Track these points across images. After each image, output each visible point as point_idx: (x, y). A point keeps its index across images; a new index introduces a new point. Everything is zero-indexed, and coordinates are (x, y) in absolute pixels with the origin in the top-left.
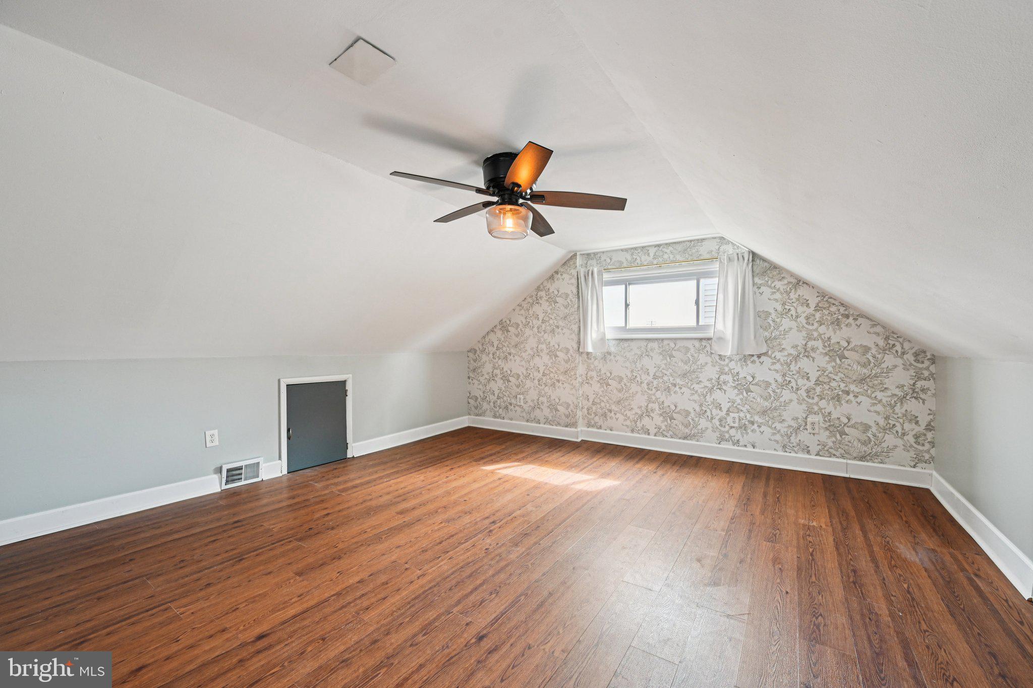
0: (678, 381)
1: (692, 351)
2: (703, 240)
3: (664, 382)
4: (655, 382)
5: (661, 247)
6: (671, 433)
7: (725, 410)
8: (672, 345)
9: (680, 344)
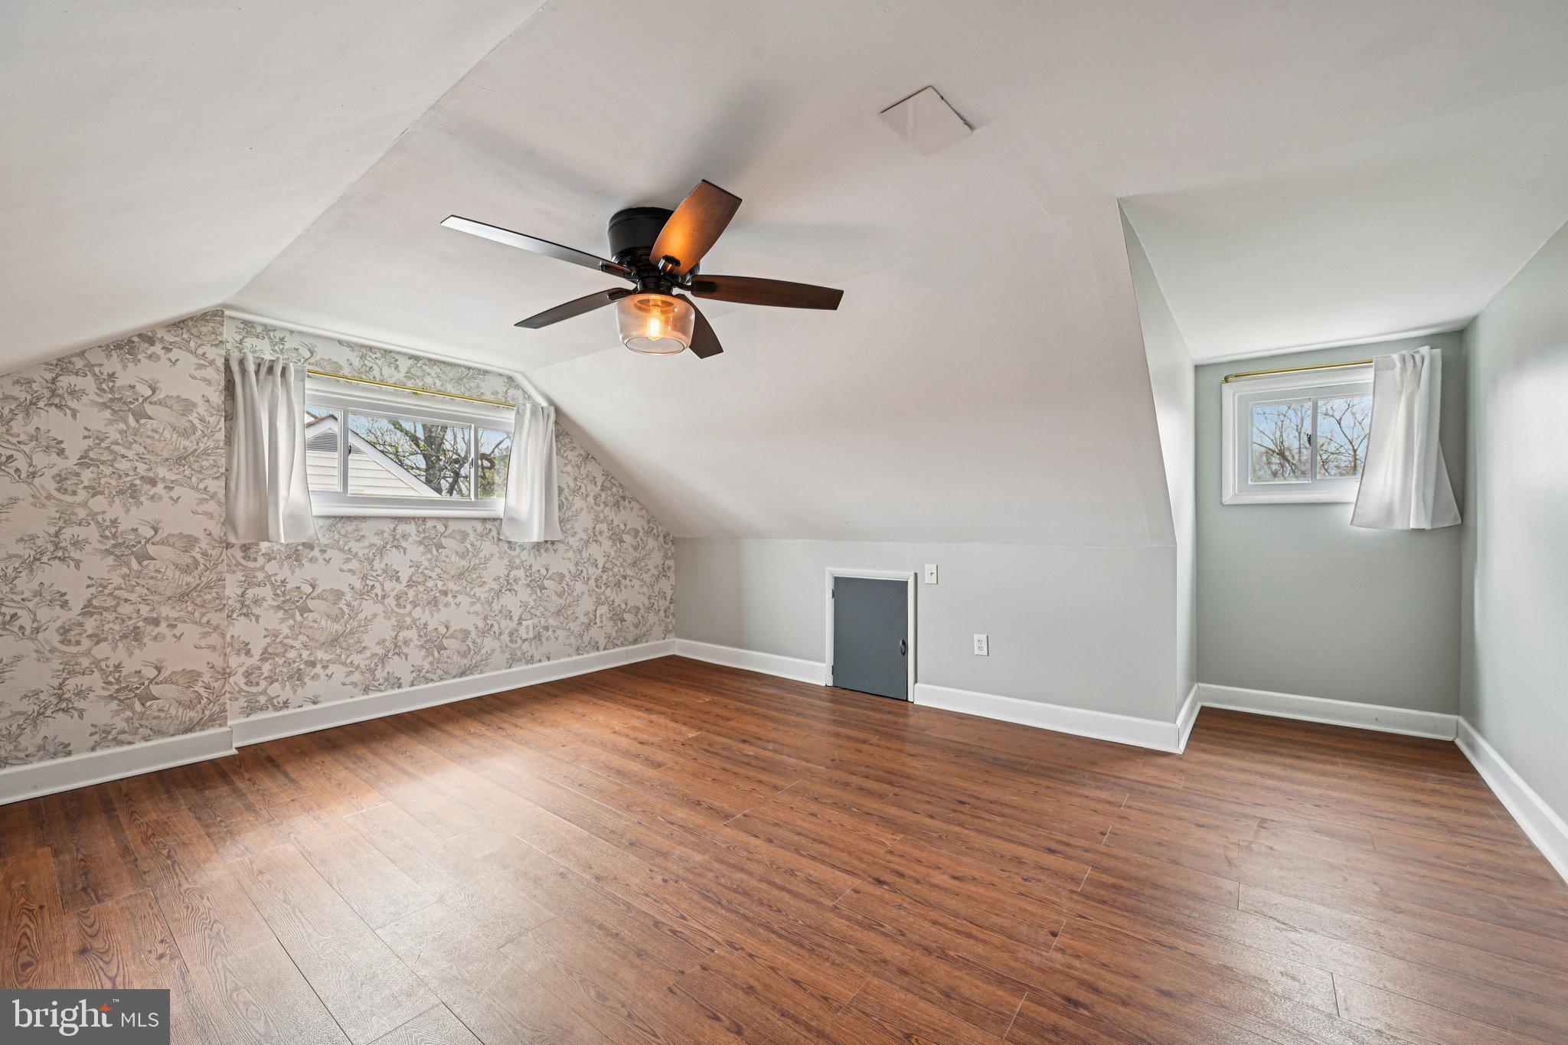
0: (451, 586)
1: (472, 537)
2: (486, 372)
3: (427, 591)
4: (411, 593)
5: (421, 362)
6: (440, 672)
7: (516, 618)
8: (441, 528)
9: (453, 526)
